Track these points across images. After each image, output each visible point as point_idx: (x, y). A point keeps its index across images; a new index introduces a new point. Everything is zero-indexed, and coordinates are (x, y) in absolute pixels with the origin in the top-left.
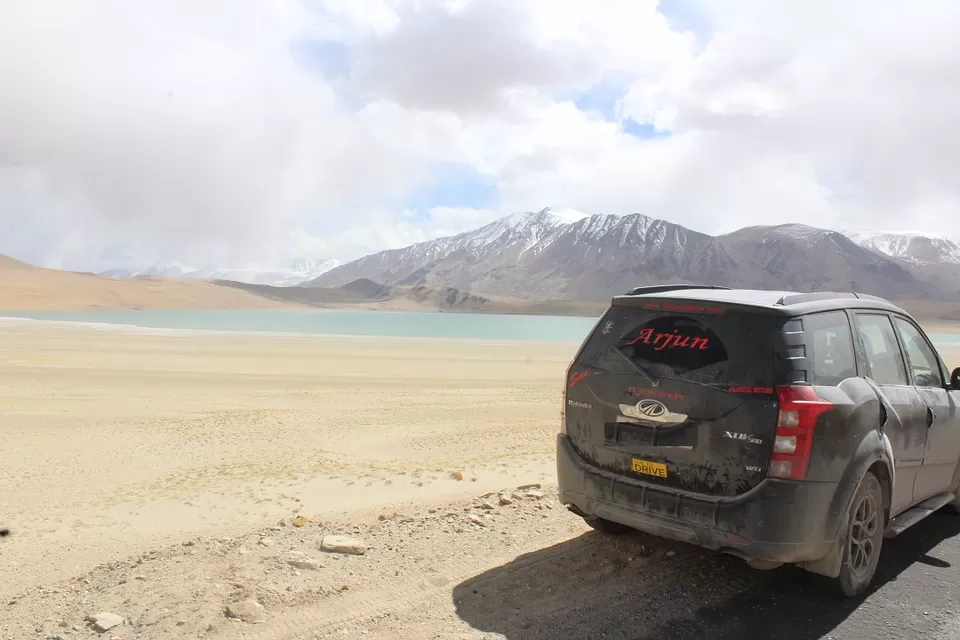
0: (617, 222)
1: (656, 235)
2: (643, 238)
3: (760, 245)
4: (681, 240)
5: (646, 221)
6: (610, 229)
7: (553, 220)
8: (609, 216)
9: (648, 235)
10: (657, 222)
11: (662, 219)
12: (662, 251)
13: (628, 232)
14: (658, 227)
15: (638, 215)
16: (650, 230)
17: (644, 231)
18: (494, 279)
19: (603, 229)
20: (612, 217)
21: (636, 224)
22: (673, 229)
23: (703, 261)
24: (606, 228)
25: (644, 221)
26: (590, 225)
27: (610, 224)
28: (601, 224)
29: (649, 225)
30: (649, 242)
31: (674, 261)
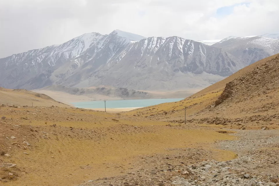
0: (164, 41)
1: (189, 49)
2: (182, 51)
3: (245, 51)
4: (203, 51)
5: (181, 41)
6: (161, 46)
7: (121, 40)
8: (158, 38)
9: (184, 49)
12: (194, 58)
13: (172, 47)
14: (189, 44)
15: (176, 37)
16: (184, 46)
17: (181, 47)
18: (97, 78)
19: (156, 46)
20: (160, 38)
21: (175, 45)
22: (197, 44)
23: (217, 63)
24: (158, 45)
25: (179, 40)
26: (148, 44)
27: (160, 43)
28: (155, 43)
29: (183, 43)
30: (186, 54)
31: (201, 63)
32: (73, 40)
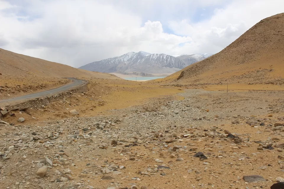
1: (168, 59)
3: (189, 60)
4: (173, 59)
7: (142, 55)
8: (156, 54)
9: (166, 58)
10: (167, 56)
11: (169, 55)
12: (170, 62)
13: (161, 58)
15: (163, 54)
18: (133, 69)
19: (156, 57)
21: (163, 56)
22: (171, 57)
23: (178, 64)
26: (153, 56)
28: (155, 56)
29: (166, 56)
30: (167, 60)
31: (172, 64)
32: (124, 55)
